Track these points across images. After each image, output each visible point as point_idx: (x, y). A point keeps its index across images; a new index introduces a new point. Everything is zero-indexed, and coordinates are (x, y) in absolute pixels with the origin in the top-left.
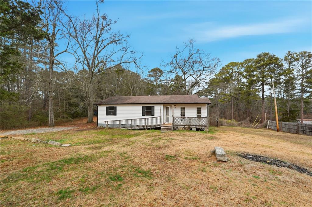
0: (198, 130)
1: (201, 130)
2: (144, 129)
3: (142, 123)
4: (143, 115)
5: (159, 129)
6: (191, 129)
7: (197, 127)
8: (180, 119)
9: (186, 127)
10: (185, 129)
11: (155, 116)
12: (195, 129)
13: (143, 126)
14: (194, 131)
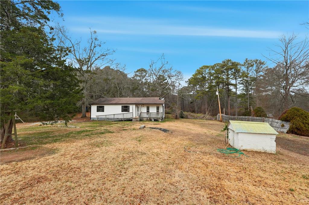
0: (155, 120)
1: (157, 121)
2: (122, 121)
3: (121, 117)
4: (122, 112)
5: (131, 120)
6: (151, 120)
7: (155, 119)
8: (146, 114)
9: (148, 119)
10: (147, 120)
11: (130, 112)
12: (154, 120)
13: (121, 119)
14: (153, 121)
